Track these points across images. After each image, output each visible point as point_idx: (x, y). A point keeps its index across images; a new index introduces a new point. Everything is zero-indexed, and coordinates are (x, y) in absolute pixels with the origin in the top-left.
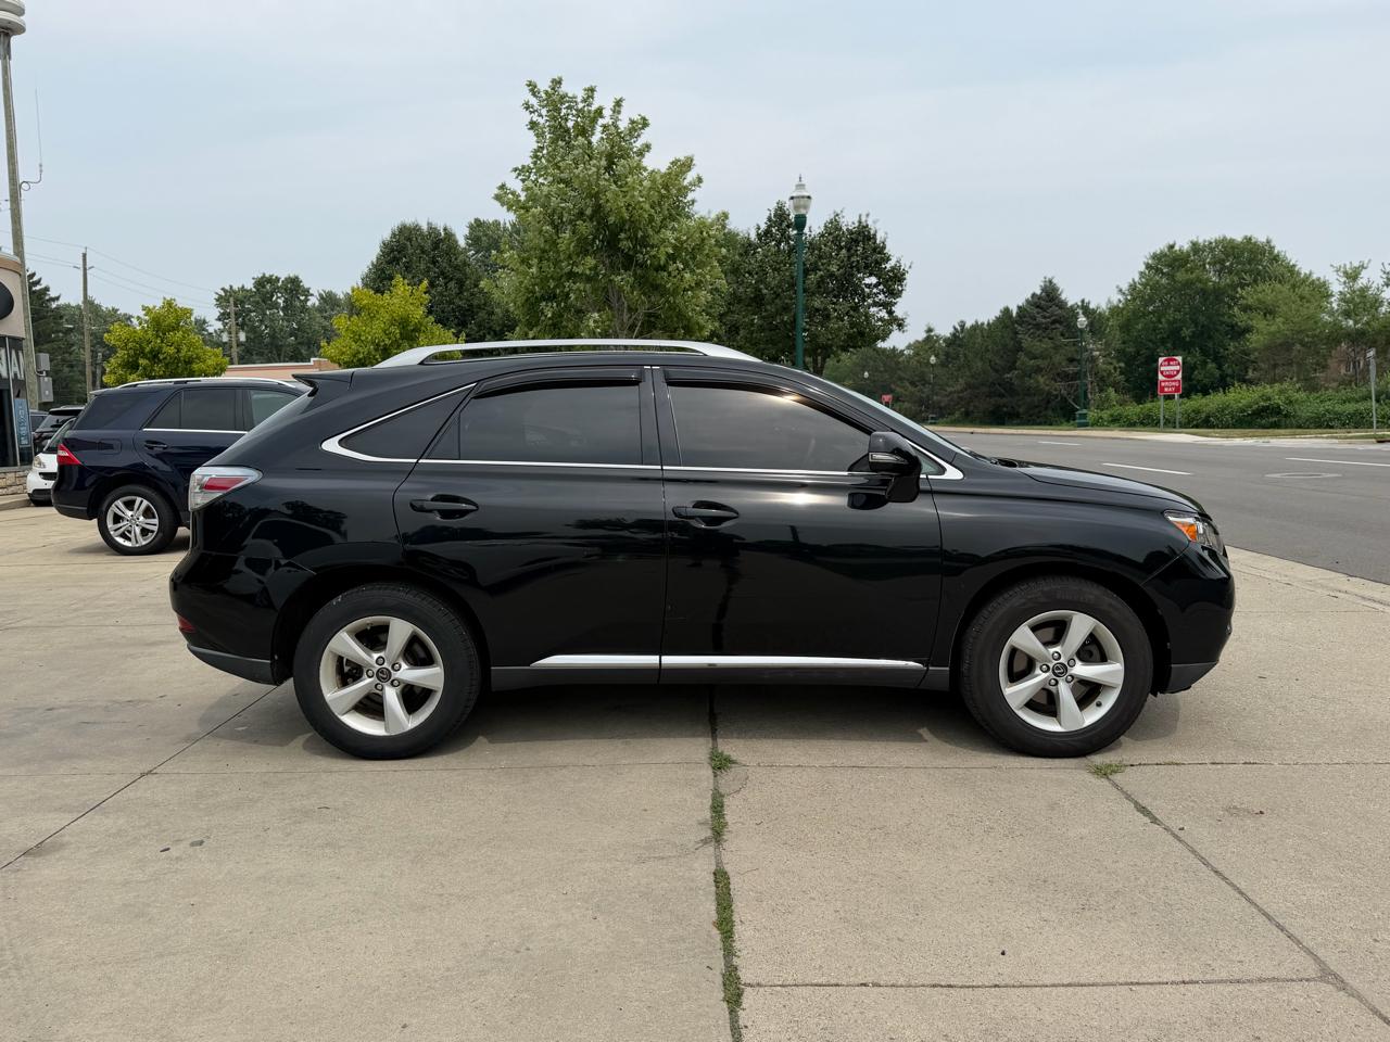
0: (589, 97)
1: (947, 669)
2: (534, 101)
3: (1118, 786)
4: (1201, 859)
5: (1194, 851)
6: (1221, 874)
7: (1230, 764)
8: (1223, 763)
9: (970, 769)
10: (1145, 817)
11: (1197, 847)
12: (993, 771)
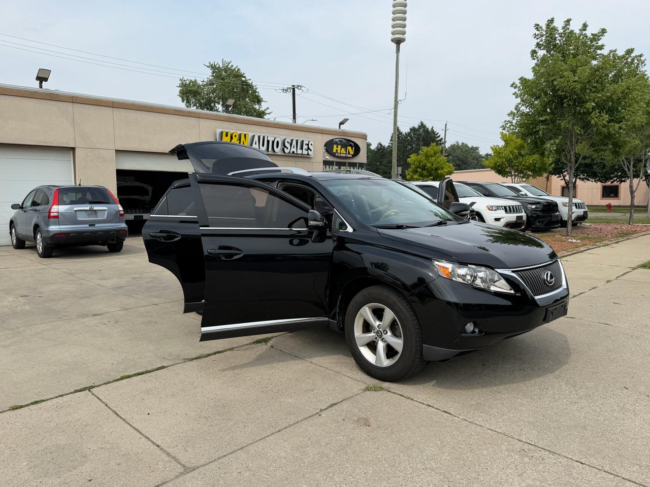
1: (336, 322)
3: (356, 395)
4: (290, 426)
5: (297, 422)
6: (277, 432)
7: (436, 408)
8: (432, 407)
9: (328, 370)
10: (326, 407)
11: (303, 422)
12: (333, 373)
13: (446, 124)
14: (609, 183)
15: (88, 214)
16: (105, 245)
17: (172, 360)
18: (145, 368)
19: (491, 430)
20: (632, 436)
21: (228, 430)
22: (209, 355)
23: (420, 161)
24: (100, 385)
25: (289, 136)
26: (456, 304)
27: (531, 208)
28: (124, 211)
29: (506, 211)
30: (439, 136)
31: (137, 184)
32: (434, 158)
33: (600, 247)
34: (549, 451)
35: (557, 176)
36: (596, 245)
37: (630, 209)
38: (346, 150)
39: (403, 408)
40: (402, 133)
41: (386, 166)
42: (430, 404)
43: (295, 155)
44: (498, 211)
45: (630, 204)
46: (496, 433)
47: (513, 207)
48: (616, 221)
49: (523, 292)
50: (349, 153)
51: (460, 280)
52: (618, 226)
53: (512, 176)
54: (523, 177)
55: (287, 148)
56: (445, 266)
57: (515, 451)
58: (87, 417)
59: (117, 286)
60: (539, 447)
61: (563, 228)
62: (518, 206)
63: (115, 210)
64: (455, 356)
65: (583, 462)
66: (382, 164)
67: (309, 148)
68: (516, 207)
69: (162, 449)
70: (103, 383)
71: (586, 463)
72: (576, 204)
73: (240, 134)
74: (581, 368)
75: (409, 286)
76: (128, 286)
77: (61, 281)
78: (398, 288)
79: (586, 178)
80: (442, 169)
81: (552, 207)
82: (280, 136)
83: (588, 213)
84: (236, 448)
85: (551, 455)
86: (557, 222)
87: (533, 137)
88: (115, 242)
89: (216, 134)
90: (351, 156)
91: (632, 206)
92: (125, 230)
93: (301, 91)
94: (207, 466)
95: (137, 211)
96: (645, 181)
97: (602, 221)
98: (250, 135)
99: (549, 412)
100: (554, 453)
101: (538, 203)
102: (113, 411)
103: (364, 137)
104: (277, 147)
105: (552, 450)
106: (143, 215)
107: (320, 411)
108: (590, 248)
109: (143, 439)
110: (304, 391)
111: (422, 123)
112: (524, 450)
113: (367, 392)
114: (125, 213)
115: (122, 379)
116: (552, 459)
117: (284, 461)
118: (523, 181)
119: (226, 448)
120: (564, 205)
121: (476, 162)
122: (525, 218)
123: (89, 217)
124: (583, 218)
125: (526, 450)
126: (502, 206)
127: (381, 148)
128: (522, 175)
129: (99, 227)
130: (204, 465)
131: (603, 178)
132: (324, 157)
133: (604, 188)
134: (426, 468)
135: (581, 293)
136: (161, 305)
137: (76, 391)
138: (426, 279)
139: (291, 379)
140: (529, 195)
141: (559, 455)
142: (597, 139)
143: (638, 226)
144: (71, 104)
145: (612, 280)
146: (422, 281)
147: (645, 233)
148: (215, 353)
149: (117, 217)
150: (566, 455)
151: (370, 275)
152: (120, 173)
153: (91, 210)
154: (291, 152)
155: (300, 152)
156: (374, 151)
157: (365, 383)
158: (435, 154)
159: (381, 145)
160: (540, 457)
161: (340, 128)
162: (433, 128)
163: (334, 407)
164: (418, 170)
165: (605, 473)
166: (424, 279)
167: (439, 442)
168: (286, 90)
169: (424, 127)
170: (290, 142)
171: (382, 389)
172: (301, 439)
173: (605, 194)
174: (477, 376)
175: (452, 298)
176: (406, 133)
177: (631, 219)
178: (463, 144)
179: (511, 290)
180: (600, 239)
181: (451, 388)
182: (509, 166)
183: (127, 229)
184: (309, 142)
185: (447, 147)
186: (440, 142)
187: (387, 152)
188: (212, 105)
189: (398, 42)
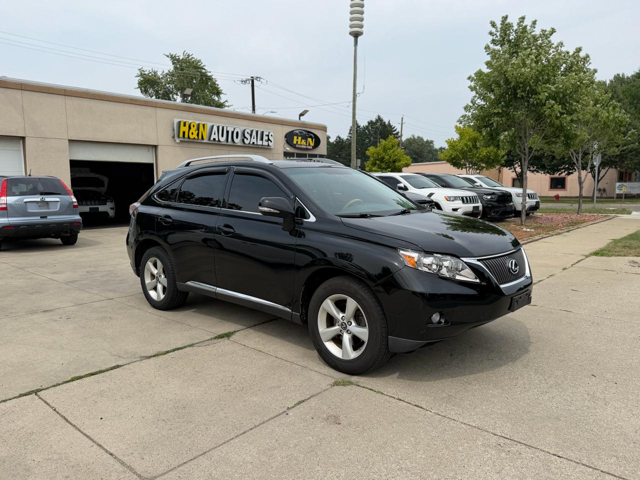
0: (521, 22)
1: (299, 314)
2: (494, 30)
3: (324, 391)
4: (256, 427)
5: (264, 423)
6: (241, 434)
7: (407, 403)
8: (403, 401)
9: (294, 365)
10: (293, 405)
11: (270, 422)
12: (300, 368)
13: (402, 118)
14: (557, 175)
15: (40, 206)
16: (58, 238)
17: (128, 358)
18: (99, 367)
19: (465, 424)
20: (605, 425)
21: (190, 433)
22: (168, 352)
23: (378, 154)
24: (48, 388)
25: (249, 127)
26: (422, 294)
27: (487, 199)
28: (78, 202)
29: (463, 202)
30: (395, 130)
31: (93, 175)
32: (392, 151)
33: (553, 235)
34: (525, 444)
35: (509, 168)
36: (549, 234)
37: (578, 199)
38: (307, 141)
39: (374, 404)
40: (360, 127)
41: (344, 159)
42: (400, 397)
43: (255, 146)
44: (456, 202)
45: (578, 195)
46: (470, 427)
47: (469, 197)
48: (564, 211)
49: (488, 280)
50: (309, 145)
51: (426, 270)
52: (568, 216)
53: (466, 168)
54: (477, 169)
55: (247, 139)
56: (411, 256)
57: (491, 446)
58: (32, 424)
59: (70, 280)
60: (514, 441)
61: (516, 218)
62: (475, 197)
63: (68, 201)
64: (421, 347)
65: (561, 456)
66: (341, 156)
67: (269, 140)
68: (472, 197)
69: (115, 458)
70: (51, 386)
71: (563, 456)
72: (528, 195)
73: (199, 125)
74: (548, 355)
75: (375, 276)
76: (82, 281)
77: (9, 276)
78: (362, 278)
79: (535, 171)
80: (400, 161)
81: (506, 198)
82: (239, 127)
83: (540, 203)
84: (198, 453)
85: (527, 449)
86: (511, 212)
87: (489, 129)
88: (69, 235)
89: (174, 124)
90: (311, 147)
91: (581, 196)
92: (80, 223)
93: (260, 82)
94: (166, 475)
95: (93, 202)
96: (590, 173)
97: (552, 211)
98: (209, 125)
99: (521, 403)
100: (530, 446)
101: (493, 194)
102: (62, 416)
103: (324, 129)
104: (237, 137)
105: (528, 444)
106: (100, 207)
107: (287, 409)
108: (544, 237)
109: (95, 446)
110: (270, 388)
111: (379, 117)
112: (500, 445)
113: (336, 387)
114: (79, 205)
115: (73, 380)
116: (527, 453)
117: (250, 466)
118: (477, 173)
119: (186, 454)
120: (518, 195)
121: (431, 155)
122: (481, 208)
123: (41, 209)
124: (535, 208)
125: (502, 445)
126: (459, 197)
127: (339, 141)
128: (476, 167)
129: (51, 219)
130: (162, 475)
131: (552, 170)
132: (285, 148)
133: (552, 180)
134: (402, 468)
135: (540, 281)
136: (117, 300)
137: (21, 395)
138: (390, 268)
139: (256, 375)
140: (484, 186)
141: (536, 448)
142: (549, 131)
143: (586, 215)
144: (20, 91)
145: (567, 267)
146: (387, 271)
147: (593, 222)
148: (174, 350)
149: (71, 208)
150: (543, 448)
151: (334, 266)
152: (74, 164)
153: (42, 202)
154: (251, 143)
155: (260, 143)
156: (333, 143)
157: (333, 377)
158: (393, 146)
159: (340, 138)
160: (517, 451)
161: (300, 119)
162: (389, 122)
163: (302, 404)
164: (377, 162)
165: (583, 467)
166: (389, 269)
167: (413, 439)
168: (245, 82)
169: (380, 121)
170: (250, 132)
171: (351, 383)
172: (268, 441)
173: (553, 186)
174: (446, 367)
175: (419, 288)
176: (364, 126)
177: (580, 209)
178: (418, 137)
179: (476, 278)
180: (553, 228)
181: (421, 380)
182: (463, 158)
183: (81, 221)
184: (269, 133)
185: (403, 141)
186: (397, 136)
187: (345, 145)
188: (171, 95)
189: (356, 35)
